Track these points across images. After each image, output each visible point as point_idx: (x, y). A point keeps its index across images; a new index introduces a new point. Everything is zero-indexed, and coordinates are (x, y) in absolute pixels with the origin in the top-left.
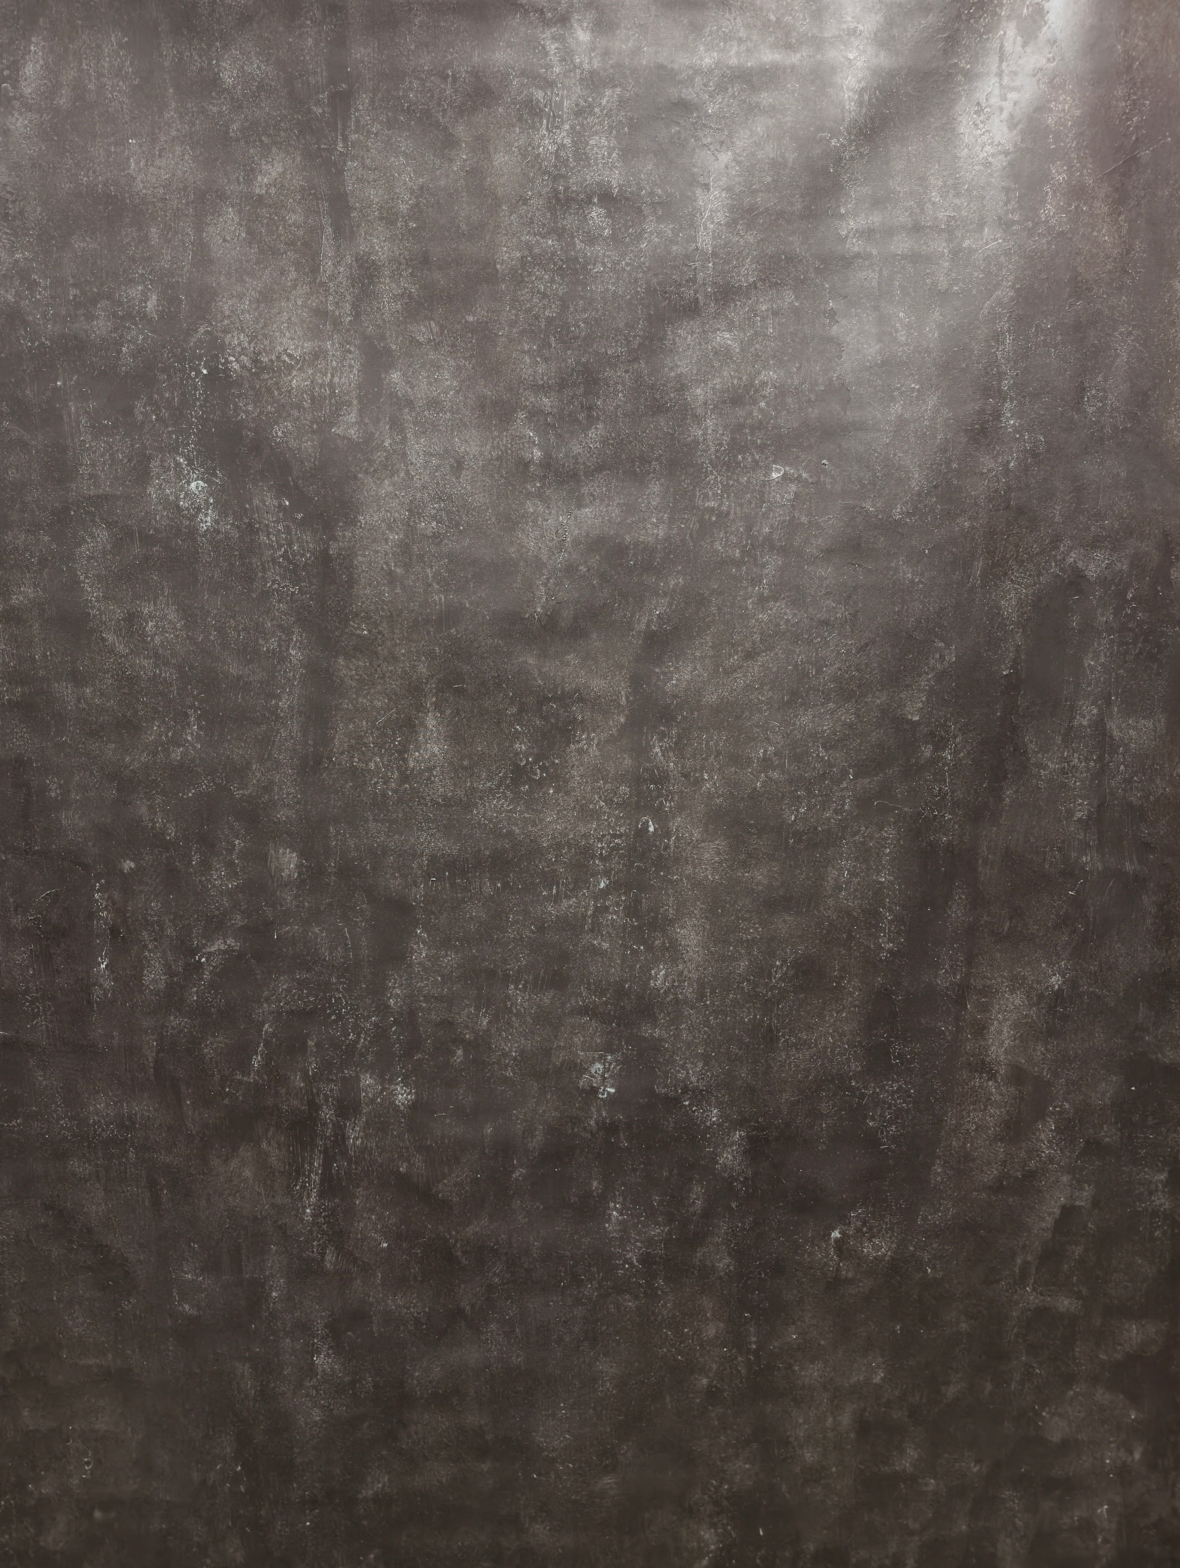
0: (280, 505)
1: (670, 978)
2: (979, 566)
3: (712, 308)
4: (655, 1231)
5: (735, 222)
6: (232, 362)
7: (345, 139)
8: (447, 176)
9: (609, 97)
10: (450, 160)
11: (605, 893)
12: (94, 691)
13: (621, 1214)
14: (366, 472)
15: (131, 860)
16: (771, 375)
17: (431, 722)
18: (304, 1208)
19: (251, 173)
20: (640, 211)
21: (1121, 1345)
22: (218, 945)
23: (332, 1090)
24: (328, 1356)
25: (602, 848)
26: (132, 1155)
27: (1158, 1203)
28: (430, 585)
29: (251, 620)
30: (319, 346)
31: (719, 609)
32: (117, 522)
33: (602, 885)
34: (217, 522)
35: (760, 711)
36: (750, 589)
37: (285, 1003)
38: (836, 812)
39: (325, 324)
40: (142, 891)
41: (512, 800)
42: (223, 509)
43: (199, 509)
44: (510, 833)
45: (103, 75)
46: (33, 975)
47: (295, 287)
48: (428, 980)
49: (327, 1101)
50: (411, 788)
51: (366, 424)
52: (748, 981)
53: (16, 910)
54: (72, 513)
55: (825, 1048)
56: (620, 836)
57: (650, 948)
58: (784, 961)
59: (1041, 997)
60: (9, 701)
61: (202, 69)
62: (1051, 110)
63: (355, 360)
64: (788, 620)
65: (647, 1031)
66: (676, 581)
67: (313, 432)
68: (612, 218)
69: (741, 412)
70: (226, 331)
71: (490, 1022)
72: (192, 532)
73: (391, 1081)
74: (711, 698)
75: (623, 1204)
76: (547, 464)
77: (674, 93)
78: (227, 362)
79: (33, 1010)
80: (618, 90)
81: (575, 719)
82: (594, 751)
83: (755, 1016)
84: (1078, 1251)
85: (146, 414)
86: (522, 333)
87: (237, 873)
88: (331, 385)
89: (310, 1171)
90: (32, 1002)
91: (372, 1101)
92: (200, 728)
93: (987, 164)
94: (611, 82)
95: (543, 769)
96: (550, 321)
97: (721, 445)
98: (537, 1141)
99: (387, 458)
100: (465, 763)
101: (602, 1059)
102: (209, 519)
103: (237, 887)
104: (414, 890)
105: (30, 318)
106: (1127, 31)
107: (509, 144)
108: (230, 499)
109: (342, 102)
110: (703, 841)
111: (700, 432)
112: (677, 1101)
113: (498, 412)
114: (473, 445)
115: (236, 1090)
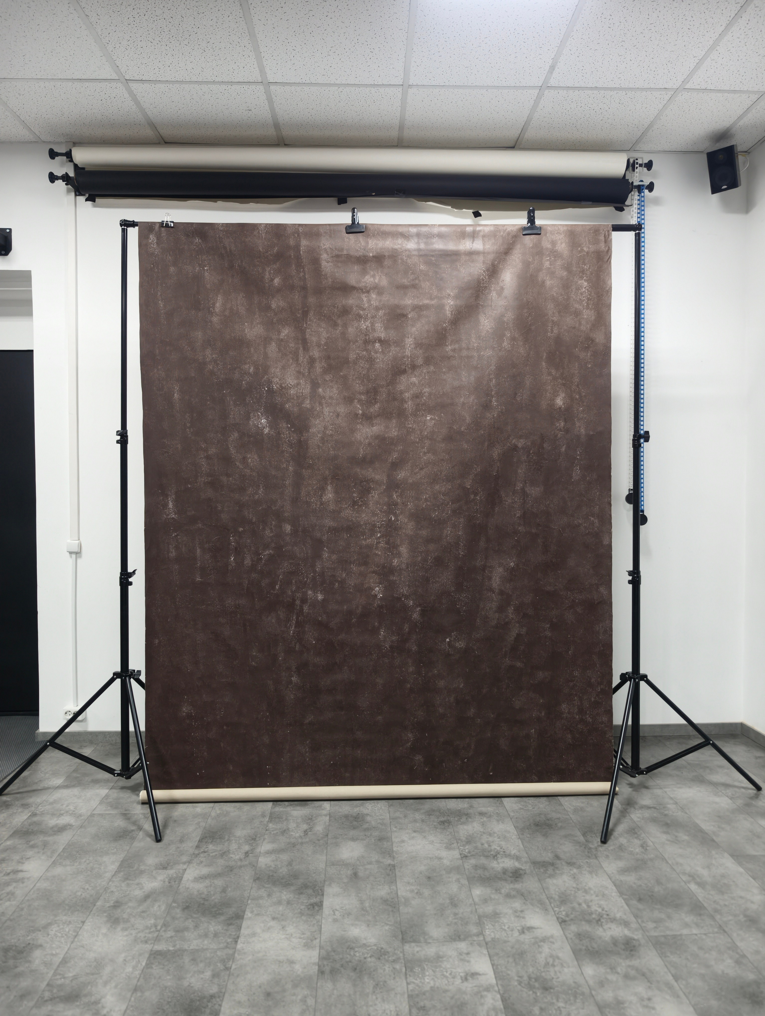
0: (287, 427)
1: (398, 562)
2: (486, 444)
3: (410, 371)
4: (394, 638)
5: (416, 347)
7: (306, 323)
8: (335, 334)
9: (381, 313)
10: (336, 330)
11: (379, 538)
12: (233, 479)
13: (384, 633)
14: (312, 417)
15: (242, 528)
16: (427, 390)
17: (329, 488)
18: (290, 631)
19: (279, 332)
20: (390, 344)
21: (537, 678)
22: (267, 552)
23: (299, 595)
24: (296, 677)
25: (379, 525)
26: (239, 616)
27: (547, 634)
28: (329, 449)
29: (279, 459)
30: (299, 382)
31: (412, 456)
32: (240, 431)
33: (379, 535)
34: (269, 431)
35: (424, 484)
36: (421, 450)
37: (286, 570)
38: (446, 514)
39: (300, 375)
40: (245, 537)
41: (352, 511)
42: (271, 427)
43: (264, 428)
44: (352, 520)
45: (238, 306)
46: (211, 562)
47: (292, 364)
48: (328, 563)
49: (298, 598)
50: (323, 507)
51: (312, 404)
52: (421, 563)
53: (206, 543)
54: (228, 428)
55: (444, 583)
56: (384, 521)
57: (392, 554)
58: (432, 557)
59: (507, 569)
60: (207, 481)
61: (266, 304)
62: (505, 316)
63: (309, 386)
64: (432, 459)
65: (392, 578)
66: (400, 448)
67: (297, 406)
68: (382, 346)
69: (418, 400)
70: (273, 378)
71: (346, 575)
72: (262, 433)
73: (317, 593)
74: (410, 481)
75: (385, 630)
76: (363, 415)
77: (399, 311)
78: (273, 386)
80: (384, 311)
81: (371, 487)
82: (376, 496)
83: (423, 573)
84: (522, 648)
85: (249, 401)
86: (356, 378)
87: (273, 531)
88: (302, 393)
89: (292, 620)
90: (210, 570)
91: (311, 599)
92: (263, 490)
93: (488, 331)
94: (381, 309)
95: (362, 501)
96: (364, 375)
97: (413, 409)
98: (359, 611)
99: (318, 413)
100: (339, 500)
101: (378, 586)
102: (267, 430)
103: (273, 535)
104: (324, 536)
105: (217, 373)
106: (527, 294)
107: (353, 325)
108: (273, 425)
109: (305, 313)
110: (408, 522)
111: (407, 406)
112: (400, 598)
113: (349, 400)
114: (342, 409)
115: (271, 596)
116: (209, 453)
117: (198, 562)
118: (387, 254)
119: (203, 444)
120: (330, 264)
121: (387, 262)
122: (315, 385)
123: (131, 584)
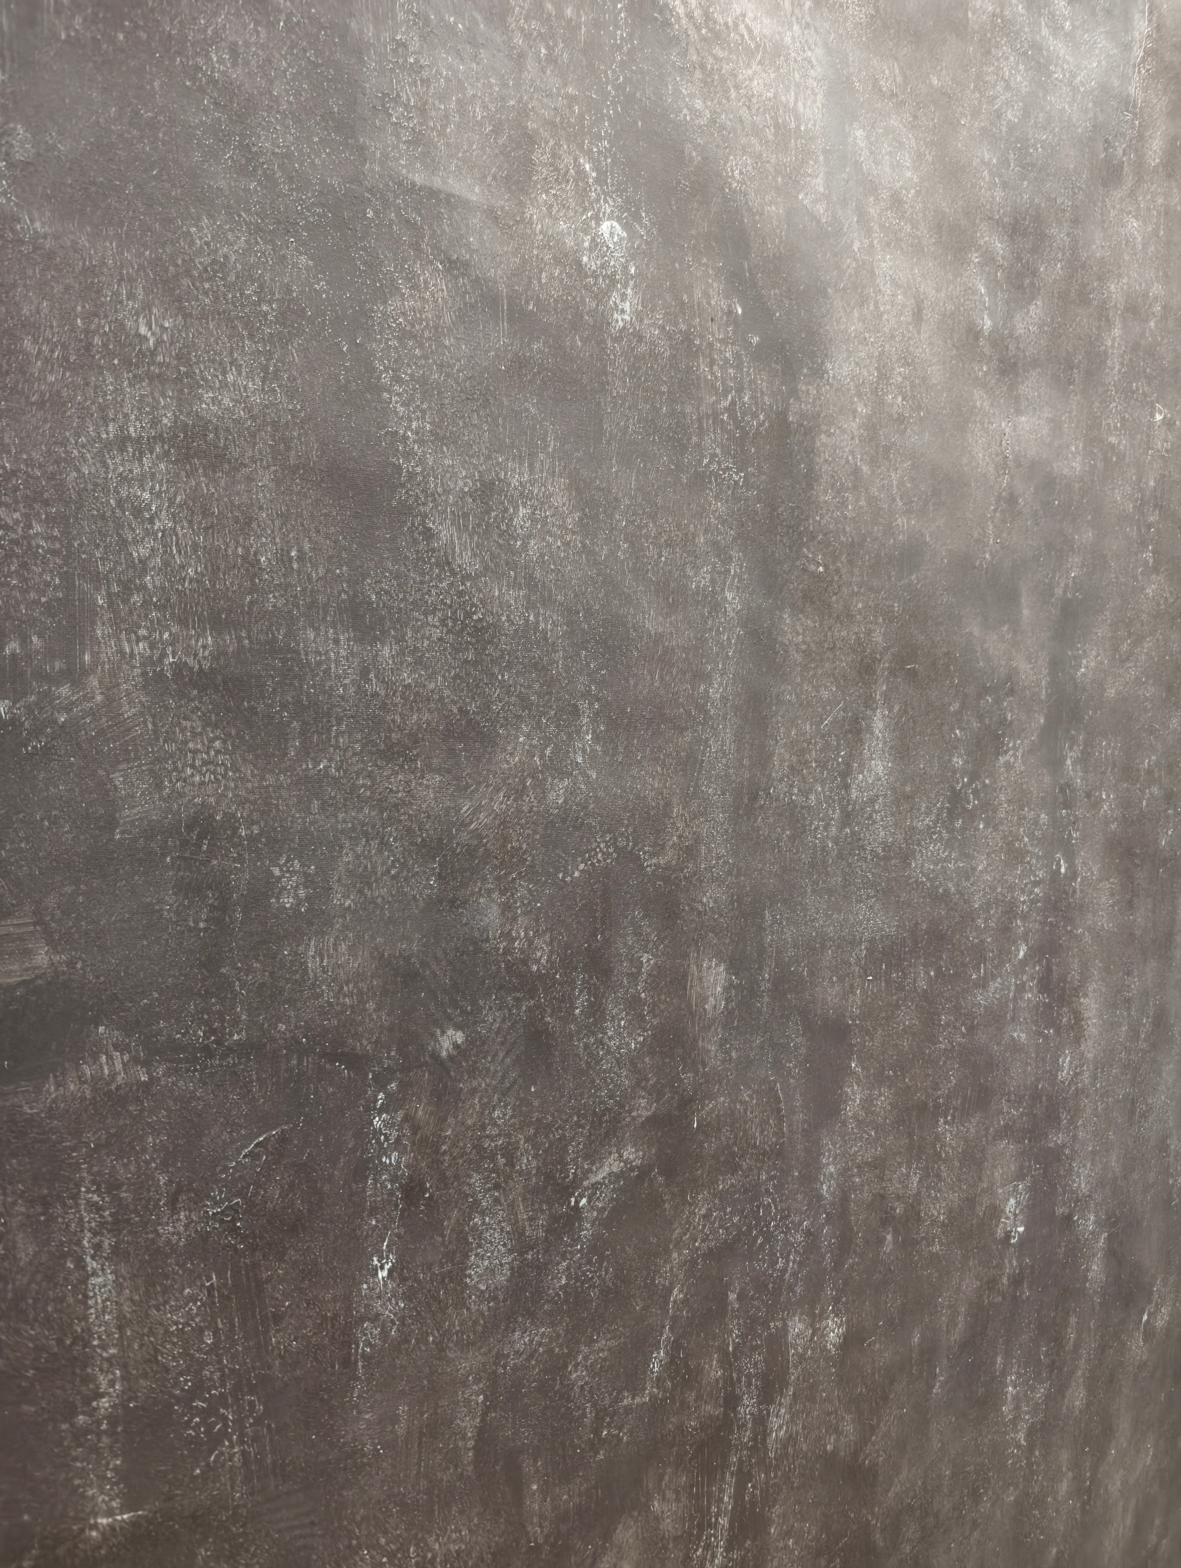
0: (730, 312)
1: (1073, 1064)
11: (1023, 964)
12: (401, 653)
13: (1016, 1387)
15: (458, 1027)
16: (1160, 289)
17: (878, 724)
22: (611, 1165)
23: (755, 1364)
28: (894, 500)
29: (678, 526)
31: (1117, 578)
32: (466, 266)
33: (1021, 955)
34: (639, 316)
35: (1145, 710)
36: (1139, 555)
37: (703, 1241)
40: (474, 1091)
41: (947, 843)
42: (649, 292)
43: (612, 281)
44: (947, 891)
46: (214, 1349)
48: (860, 1139)
49: (749, 1384)
50: (853, 833)
51: (833, 203)
52: (1126, 1049)
54: (370, 214)
56: (1039, 883)
57: (1058, 1030)
58: (1148, 1017)
60: (179, 668)
63: (819, 83)
64: (1166, 599)
65: (1052, 1139)
66: (1087, 534)
67: (779, 188)
69: (1138, 328)
71: (919, 1181)
72: (601, 324)
73: (822, 1316)
74: (1111, 692)
75: (1017, 1374)
76: (996, 340)
79: (210, 1428)
81: (1005, 719)
82: (1019, 766)
83: (1126, 1090)
86: (983, 131)
87: (642, 1017)
88: (796, 114)
89: (718, 1515)
90: (205, 1414)
91: (801, 1358)
92: (596, 738)
95: (976, 793)
97: (1123, 364)
98: (958, 1330)
100: (907, 788)
101: (1015, 1191)
103: (643, 1044)
104: (851, 998)
110: (1101, 880)
111: (1110, 342)
112: (1068, 1217)
114: (931, 285)
115: (620, 1429)
116: (208, 403)
117: (103, 1381)
119: (147, 307)
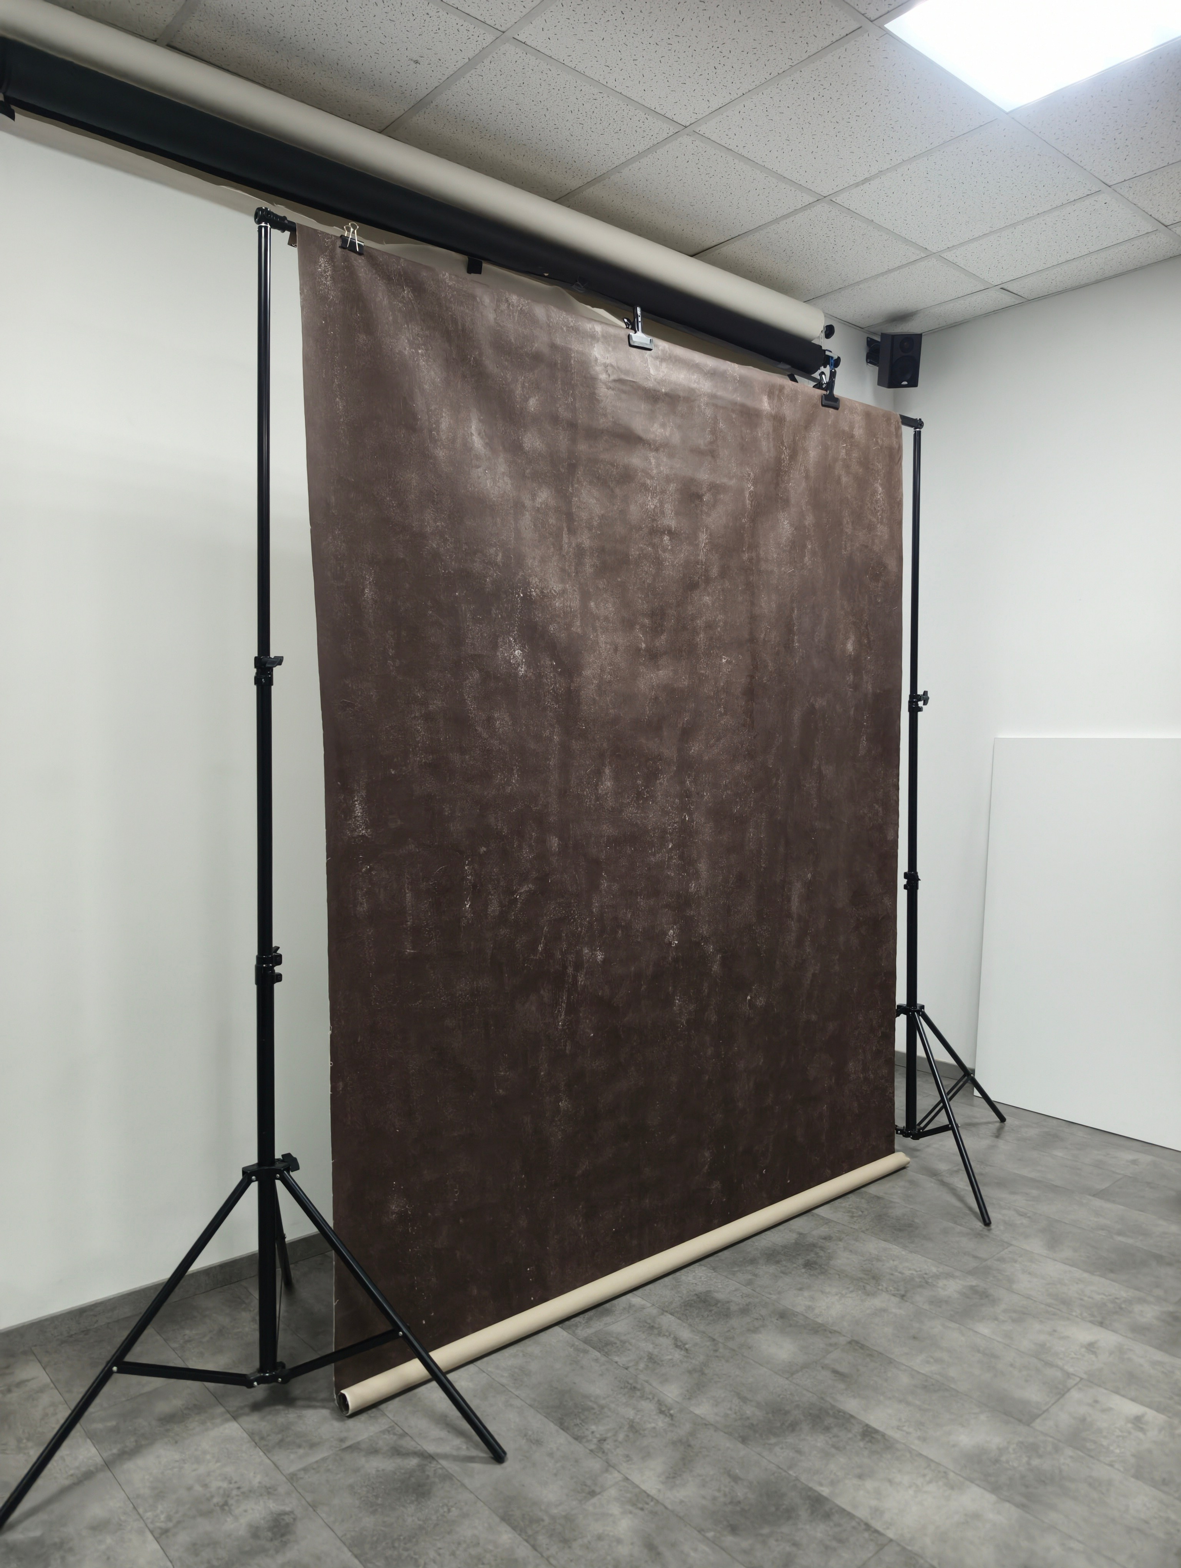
0: (552, 664)
1: (696, 887)
3: (704, 586)
4: (691, 1007)
5: (712, 549)
6: (533, 592)
8: (612, 511)
9: (672, 487)
10: (614, 504)
11: (671, 850)
12: (471, 757)
13: (679, 1002)
14: (585, 650)
15: (485, 847)
16: (721, 617)
17: (607, 771)
18: (559, 1022)
19: (534, 495)
20: (681, 540)
21: (828, 1033)
22: (525, 888)
23: (572, 958)
24: (566, 1101)
25: (670, 829)
26: (477, 1011)
27: (836, 969)
28: (608, 705)
29: (540, 721)
30: (564, 587)
31: (707, 718)
32: (483, 669)
33: (670, 846)
34: (526, 671)
35: (723, 764)
36: (717, 710)
37: (553, 915)
38: (748, 807)
39: (565, 576)
40: (489, 864)
41: (637, 808)
42: (529, 665)
43: (519, 665)
44: (637, 823)
46: (430, 916)
47: (553, 556)
48: (607, 898)
49: (570, 963)
50: (600, 803)
51: (583, 627)
52: (722, 885)
53: (422, 880)
54: (462, 663)
55: (746, 913)
57: (688, 874)
58: (733, 875)
59: (805, 883)
60: (425, 763)
61: (515, 439)
62: (806, 519)
63: (577, 596)
64: (731, 724)
65: (689, 913)
66: (692, 705)
67: (564, 629)
68: (672, 541)
69: (712, 632)
70: (530, 576)
71: (631, 916)
72: (516, 675)
73: (595, 950)
74: (706, 758)
75: (680, 997)
76: (648, 650)
77: (693, 489)
78: (531, 591)
79: (430, 936)
80: (675, 485)
81: (659, 768)
82: (665, 783)
83: (724, 901)
84: (816, 993)
85: (496, 614)
86: (638, 589)
87: (533, 850)
88: (570, 607)
89: (562, 1002)
90: (428, 932)
91: (588, 961)
92: (518, 776)
93: (788, 538)
94: (673, 480)
95: (648, 792)
96: (649, 585)
97: (705, 645)
98: (650, 971)
99: (592, 644)
100: (620, 790)
101: (672, 928)
103: (533, 857)
104: (601, 853)
105: (444, 558)
106: (826, 491)
107: (636, 502)
108: (532, 660)
109: (572, 468)
110: (705, 823)
111: (699, 640)
112: (699, 943)
113: (628, 624)
114: (620, 640)
115: (530, 965)
116: (431, 708)
117: (409, 918)
118: (681, 394)
119: (419, 690)
120: (611, 392)
121: (682, 408)
122: (585, 597)
123: (279, 978)
